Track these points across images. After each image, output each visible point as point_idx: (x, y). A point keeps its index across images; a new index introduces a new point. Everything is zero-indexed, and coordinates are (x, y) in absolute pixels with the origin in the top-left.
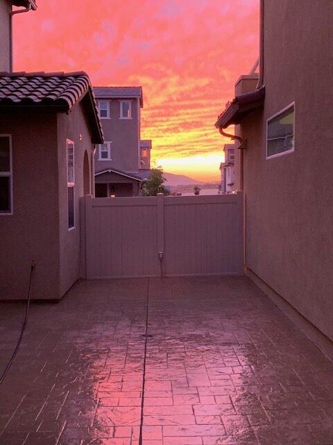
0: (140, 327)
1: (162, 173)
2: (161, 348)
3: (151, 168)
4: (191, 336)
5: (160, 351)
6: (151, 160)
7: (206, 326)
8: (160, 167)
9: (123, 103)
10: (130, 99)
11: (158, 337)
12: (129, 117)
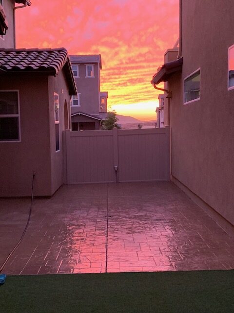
0: (103, 212)
1: (116, 115)
2: (117, 223)
3: (108, 111)
4: (135, 216)
5: (117, 224)
6: (108, 106)
7: (145, 210)
8: (114, 110)
9: (88, 66)
10: (93, 63)
11: (115, 217)
12: (92, 76)
